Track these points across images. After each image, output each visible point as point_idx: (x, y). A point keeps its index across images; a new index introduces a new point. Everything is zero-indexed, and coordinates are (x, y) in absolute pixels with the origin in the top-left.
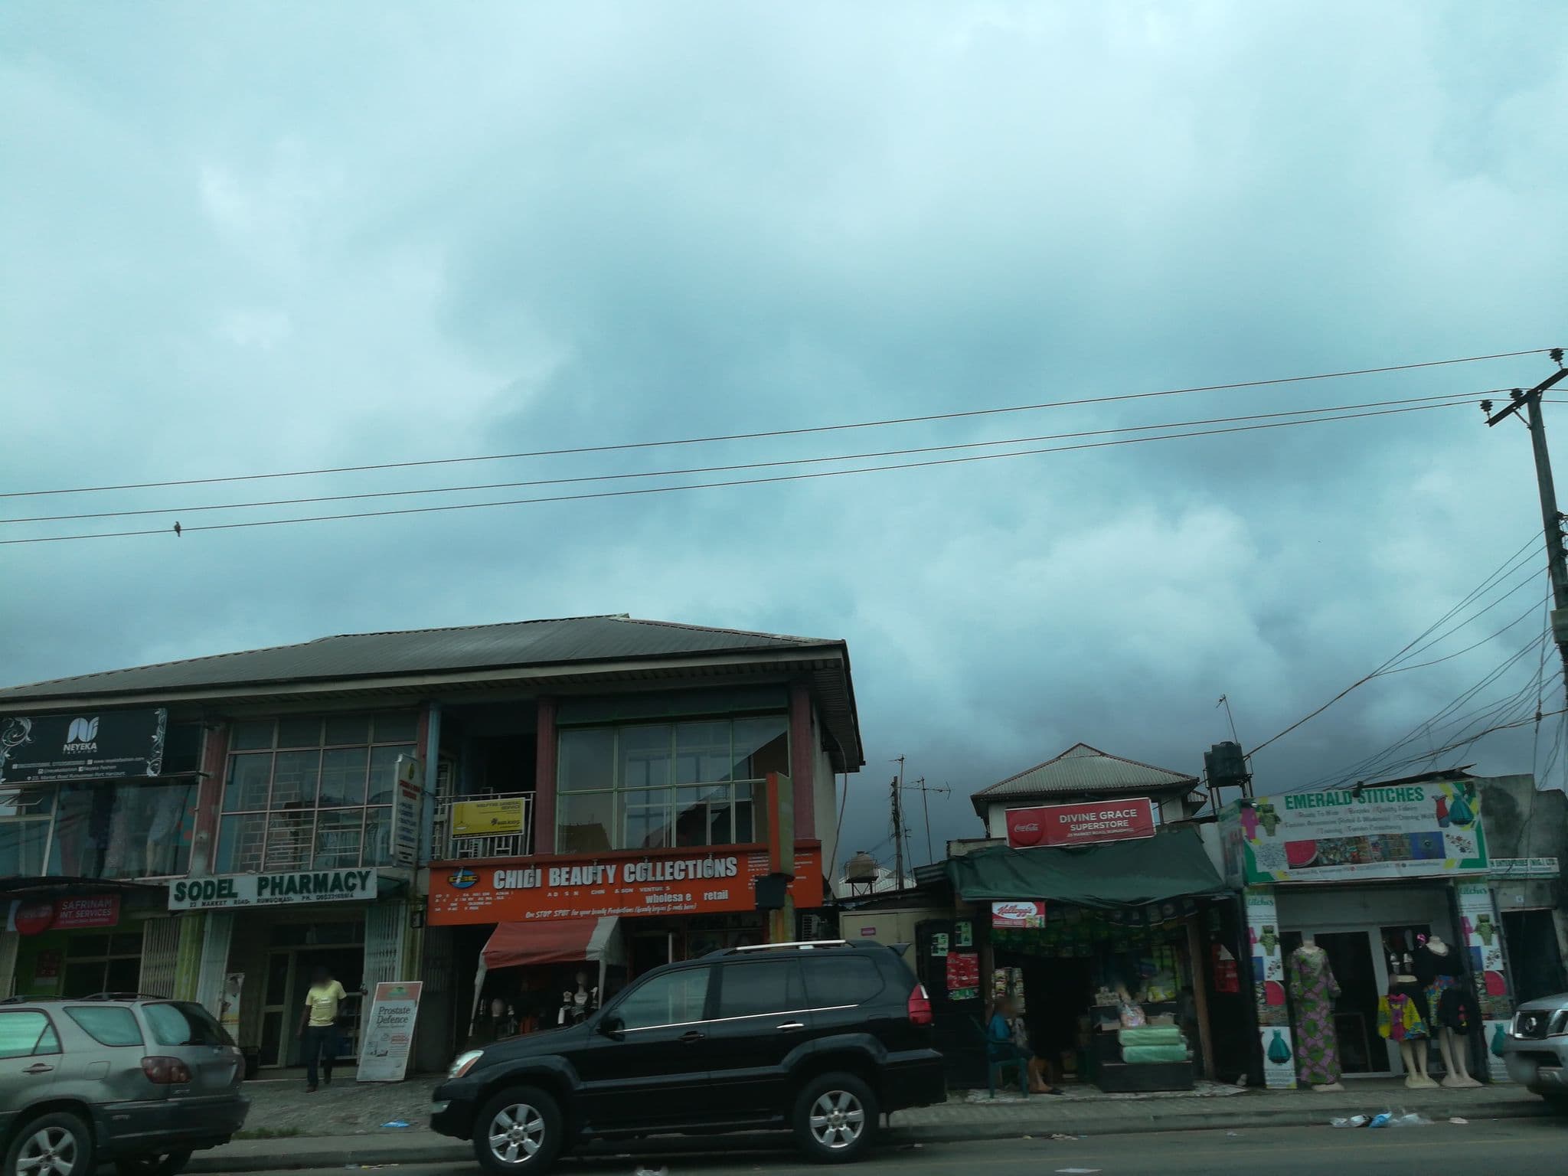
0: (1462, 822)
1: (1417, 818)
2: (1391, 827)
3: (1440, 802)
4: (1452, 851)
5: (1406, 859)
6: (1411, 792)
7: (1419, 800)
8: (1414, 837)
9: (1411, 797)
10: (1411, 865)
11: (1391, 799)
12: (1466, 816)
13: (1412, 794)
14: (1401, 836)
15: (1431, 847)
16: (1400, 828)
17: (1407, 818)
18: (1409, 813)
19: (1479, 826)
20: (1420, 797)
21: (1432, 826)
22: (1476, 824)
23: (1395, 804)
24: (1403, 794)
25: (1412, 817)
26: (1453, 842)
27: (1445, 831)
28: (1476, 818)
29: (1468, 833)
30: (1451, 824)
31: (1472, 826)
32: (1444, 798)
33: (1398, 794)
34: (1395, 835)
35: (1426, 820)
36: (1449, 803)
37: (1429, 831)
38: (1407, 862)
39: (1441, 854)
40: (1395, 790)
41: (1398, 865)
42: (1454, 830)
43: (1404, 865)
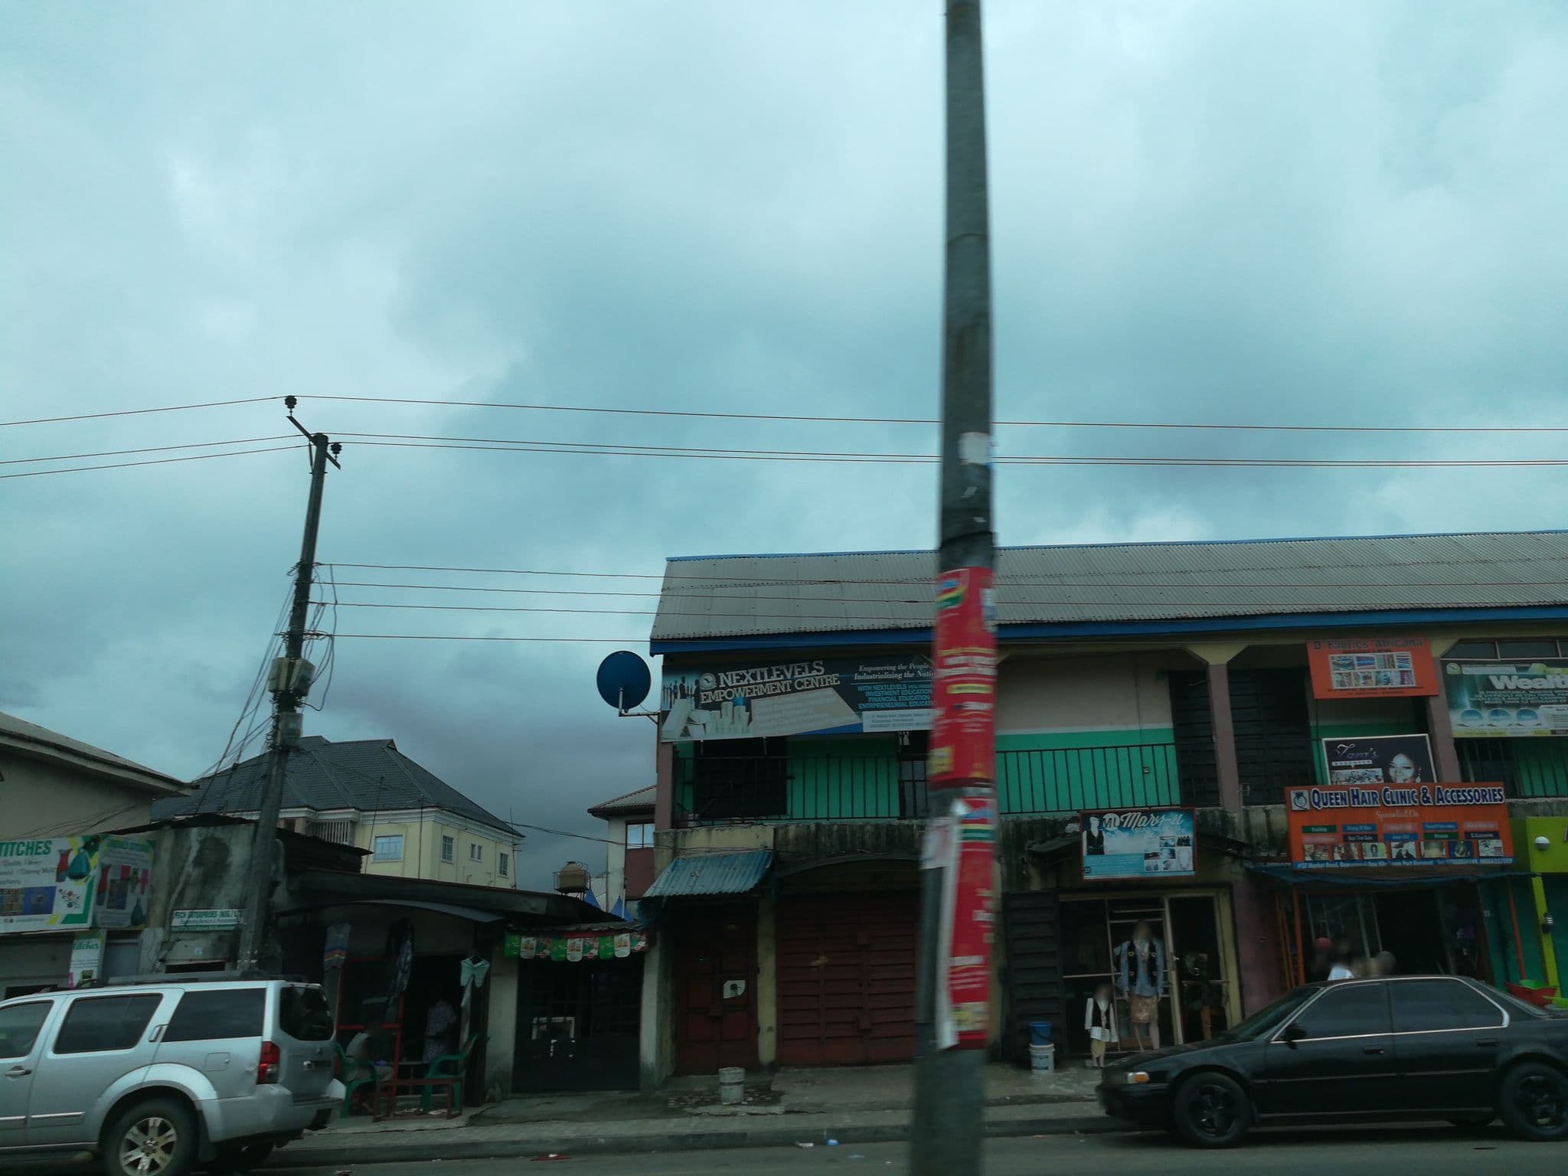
0: (77, 877)
1: (38, 872)
2: (12, 882)
3: (64, 855)
4: (60, 908)
5: (15, 914)
6: (40, 845)
7: (46, 854)
8: (29, 891)
9: (40, 851)
10: (19, 921)
11: (20, 852)
12: (84, 870)
13: (40, 848)
14: (16, 891)
15: (40, 902)
16: (19, 882)
17: (29, 872)
18: (32, 867)
19: (92, 881)
20: (47, 851)
21: (49, 880)
22: (91, 878)
23: (22, 858)
24: (32, 848)
25: (33, 871)
26: (63, 897)
27: (60, 885)
28: (91, 873)
29: (79, 888)
30: (67, 879)
31: (86, 881)
32: (69, 852)
33: (28, 848)
34: (12, 890)
35: (46, 874)
36: (72, 857)
37: (44, 885)
38: (15, 918)
39: (48, 910)
40: (26, 843)
41: (6, 921)
42: (68, 885)
43: (11, 921)
